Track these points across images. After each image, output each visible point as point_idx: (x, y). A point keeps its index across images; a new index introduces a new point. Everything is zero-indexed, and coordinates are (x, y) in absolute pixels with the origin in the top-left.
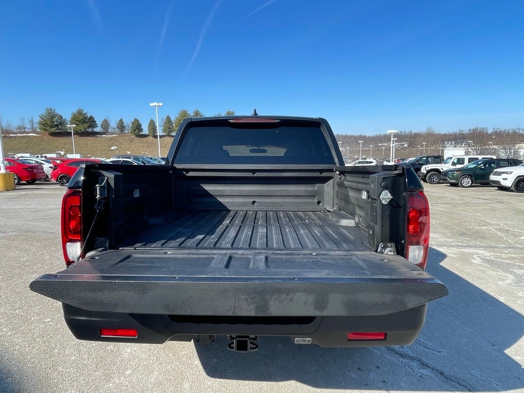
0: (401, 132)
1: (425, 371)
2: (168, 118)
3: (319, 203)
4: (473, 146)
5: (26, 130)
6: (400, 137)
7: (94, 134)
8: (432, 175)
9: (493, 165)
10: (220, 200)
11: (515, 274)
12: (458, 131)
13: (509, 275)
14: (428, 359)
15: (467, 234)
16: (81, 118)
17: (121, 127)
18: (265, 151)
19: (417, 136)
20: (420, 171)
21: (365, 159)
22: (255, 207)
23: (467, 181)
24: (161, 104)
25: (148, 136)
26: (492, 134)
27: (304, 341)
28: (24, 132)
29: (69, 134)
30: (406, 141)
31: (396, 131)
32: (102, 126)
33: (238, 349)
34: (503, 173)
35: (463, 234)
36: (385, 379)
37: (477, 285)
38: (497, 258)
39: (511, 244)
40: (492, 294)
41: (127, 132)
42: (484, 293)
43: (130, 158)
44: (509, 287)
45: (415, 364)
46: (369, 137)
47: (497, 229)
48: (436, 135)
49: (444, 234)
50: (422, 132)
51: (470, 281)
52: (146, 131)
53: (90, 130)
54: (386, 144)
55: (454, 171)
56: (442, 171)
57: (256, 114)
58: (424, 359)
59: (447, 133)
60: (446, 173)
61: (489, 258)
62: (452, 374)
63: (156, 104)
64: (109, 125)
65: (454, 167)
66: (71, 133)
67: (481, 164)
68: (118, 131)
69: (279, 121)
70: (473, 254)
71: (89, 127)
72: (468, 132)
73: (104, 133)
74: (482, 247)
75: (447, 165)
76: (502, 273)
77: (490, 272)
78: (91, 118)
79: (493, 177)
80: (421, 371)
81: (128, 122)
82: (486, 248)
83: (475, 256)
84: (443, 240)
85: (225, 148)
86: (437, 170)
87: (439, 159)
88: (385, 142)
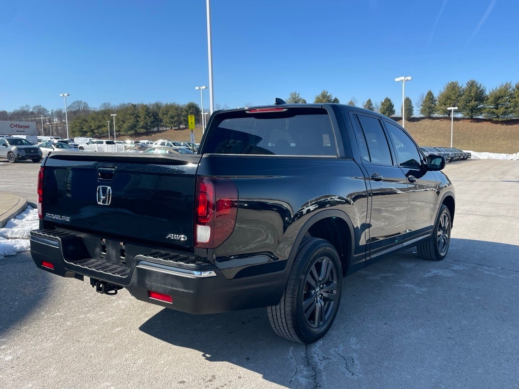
2: (430, 94)
16: (325, 101)
24: (409, 78)
25: (400, 119)
52: (398, 113)
63: (402, 78)
69: (286, 110)
78: (336, 100)
81: (377, 102)
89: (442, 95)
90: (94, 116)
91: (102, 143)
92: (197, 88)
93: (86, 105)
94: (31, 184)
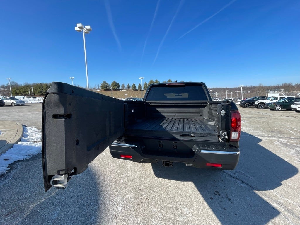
0: (247, 86)
1: (243, 185)
2: (146, 83)
3: (201, 116)
4: (284, 92)
5: (97, 89)
6: (245, 88)
7: (119, 90)
8: (261, 105)
9: (293, 101)
10: (163, 114)
11: (296, 150)
12: (276, 85)
13: (292, 150)
14: (245, 180)
15: (274, 131)
16: (115, 84)
17: (129, 87)
18: (181, 96)
19: (254, 87)
20: (255, 103)
21: (229, 98)
22: (176, 117)
23: (279, 108)
24: (143, 78)
25: (138, 90)
26: (295, 86)
27: (190, 165)
28: (96, 90)
29: (110, 90)
30: (249, 90)
31: (244, 86)
32: (122, 87)
33: (166, 165)
34: (298, 104)
35: (272, 132)
36: (225, 185)
37: (275, 153)
38: (288, 143)
39: (297, 137)
40: (282, 157)
41: (130, 89)
42: (278, 157)
43: (131, 99)
44: (291, 155)
45: (239, 182)
46: (231, 88)
47: (291, 130)
48: (264, 87)
49: (263, 131)
50: (257, 86)
51: (272, 151)
52: (137, 88)
53: (118, 88)
54: (239, 92)
55: (272, 103)
56: (266, 103)
57: (176, 82)
58: (244, 180)
59: (270, 86)
60: (268, 104)
61: (284, 142)
62: (256, 187)
63: (141, 78)
64: (124, 86)
65: (272, 102)
66: (111, 90)
67: (286, 100)
68: (127, 88)
69: (185, 84)
70: (276, 140)
71: (117, 87)
72: (281, 85)
73: (122, 89)
74: (281, 137)
75: (268, 100)
76: (289, 149)
77: (282, 148)
78: (118, 84)
79: (292, 106)
80: (242, 184)
81: (131, 85)
82: (283, 138)
83: (277, 141)
84: (262, 133)
85: (165, 94)
86: (263, 103)
87: (265, 98)
88: (238, 91)
89: (149, 83)
90: (22, 87)
91: (31, 98)
92: (70, 78)
93: (16, 83)
94: (7, 116)
